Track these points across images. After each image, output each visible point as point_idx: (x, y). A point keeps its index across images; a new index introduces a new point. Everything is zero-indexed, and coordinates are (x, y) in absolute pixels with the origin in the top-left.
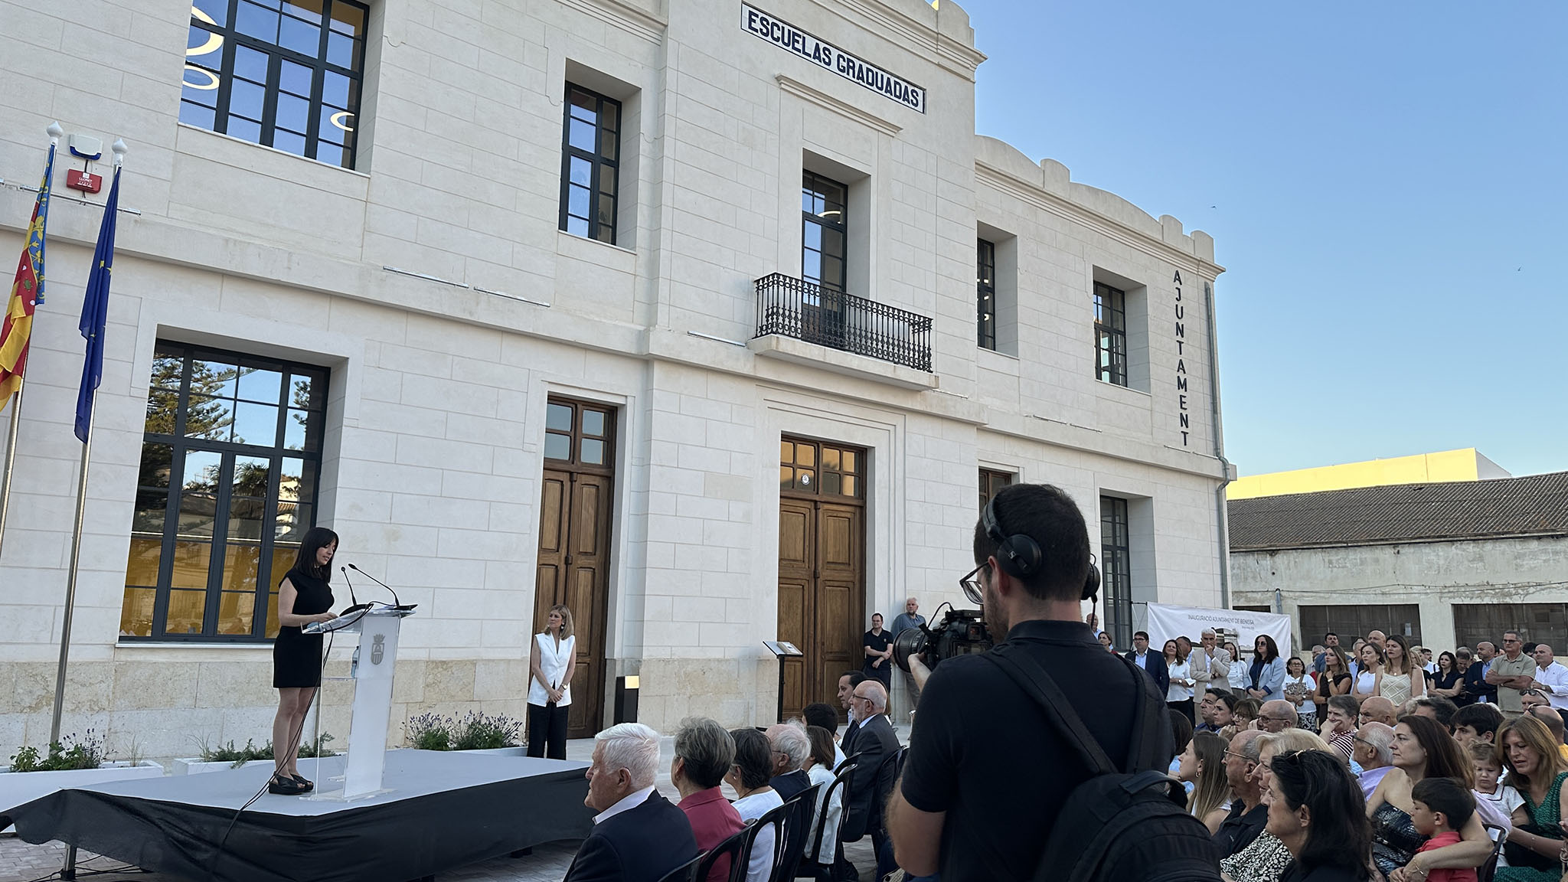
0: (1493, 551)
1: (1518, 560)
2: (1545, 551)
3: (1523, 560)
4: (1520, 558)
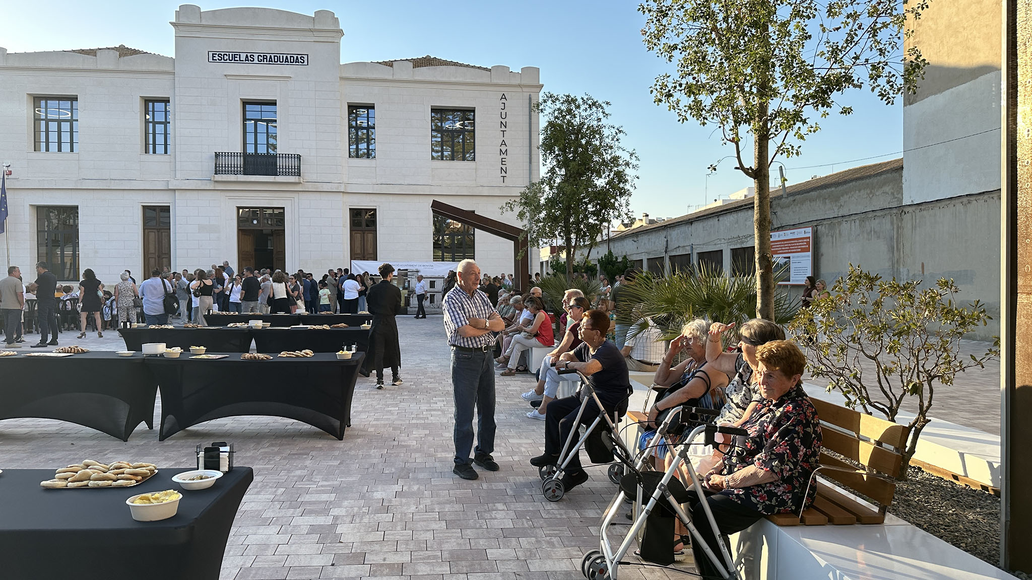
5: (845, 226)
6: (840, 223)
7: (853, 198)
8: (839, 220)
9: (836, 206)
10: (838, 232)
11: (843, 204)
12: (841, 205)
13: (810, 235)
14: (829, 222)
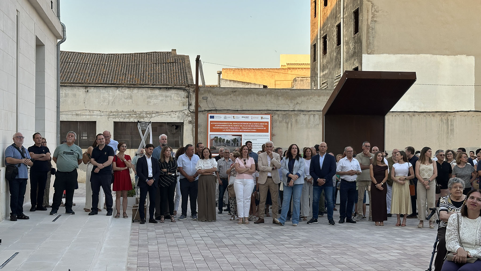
0: (137, 94)
1: (149, 100)
2: (162, 95)
3: (151, 100)
4: (150, 98)
5: (302, 118)
6: (297, 115)
7: (311, 100)
8: (296, 112)
9: (292, 103)
10: (294, 120)
11: (300, 102)
12: (297, 103)
13: (269, 121)
14: (283, 113)
